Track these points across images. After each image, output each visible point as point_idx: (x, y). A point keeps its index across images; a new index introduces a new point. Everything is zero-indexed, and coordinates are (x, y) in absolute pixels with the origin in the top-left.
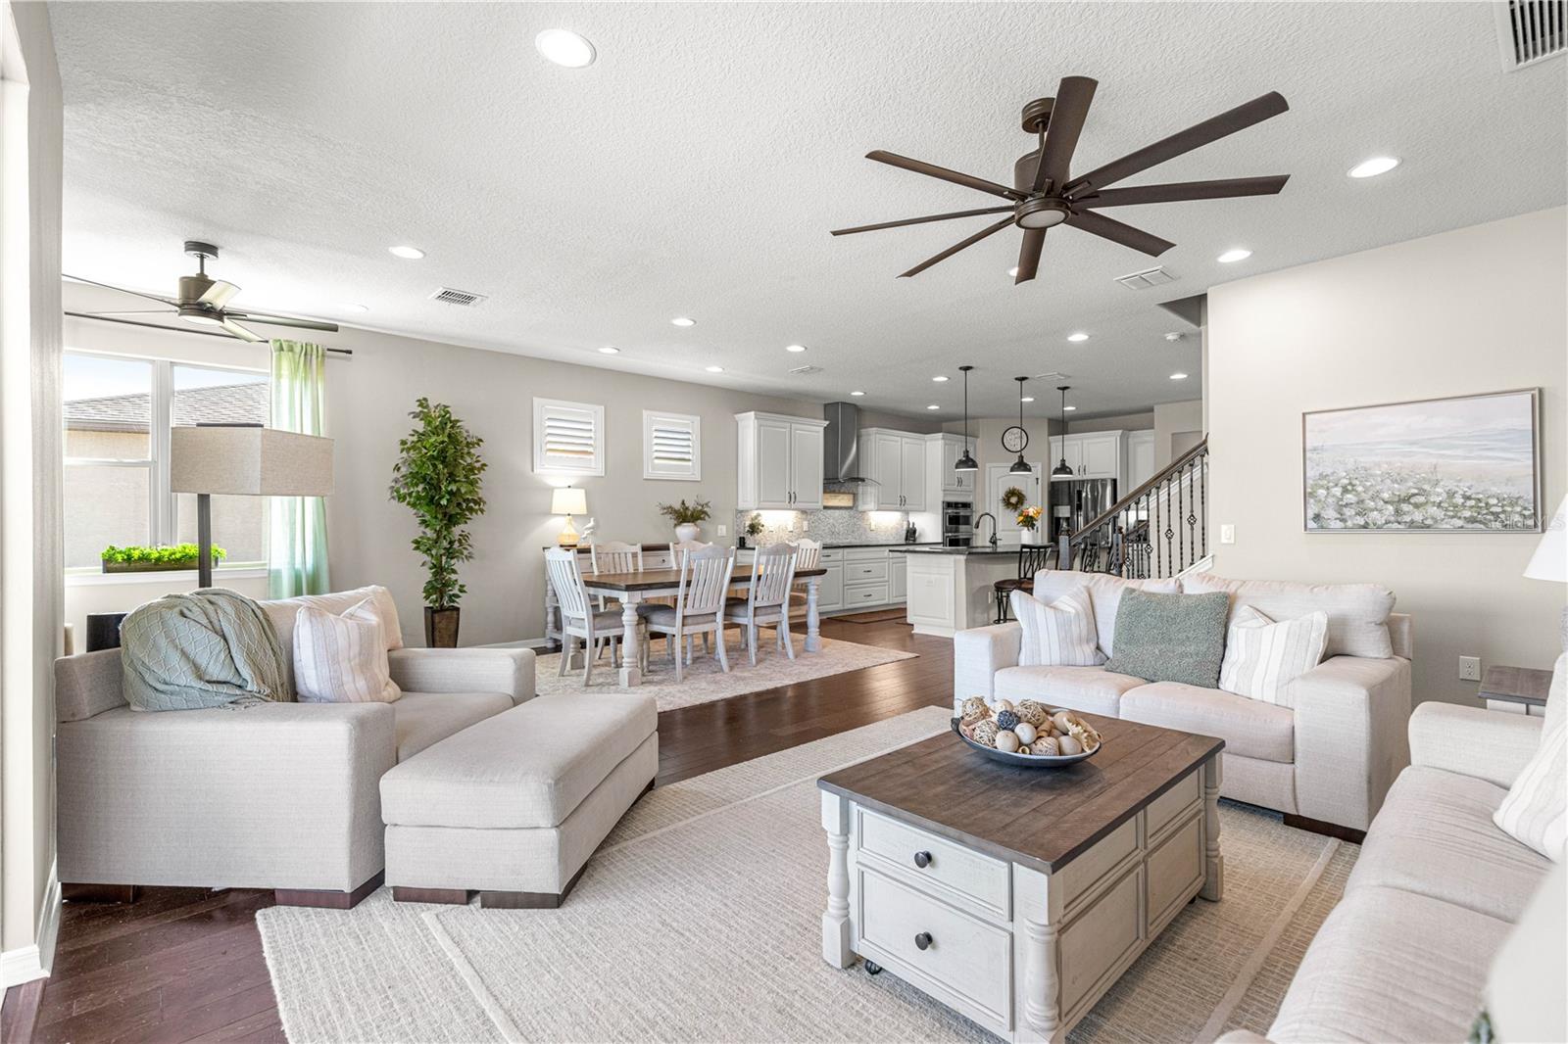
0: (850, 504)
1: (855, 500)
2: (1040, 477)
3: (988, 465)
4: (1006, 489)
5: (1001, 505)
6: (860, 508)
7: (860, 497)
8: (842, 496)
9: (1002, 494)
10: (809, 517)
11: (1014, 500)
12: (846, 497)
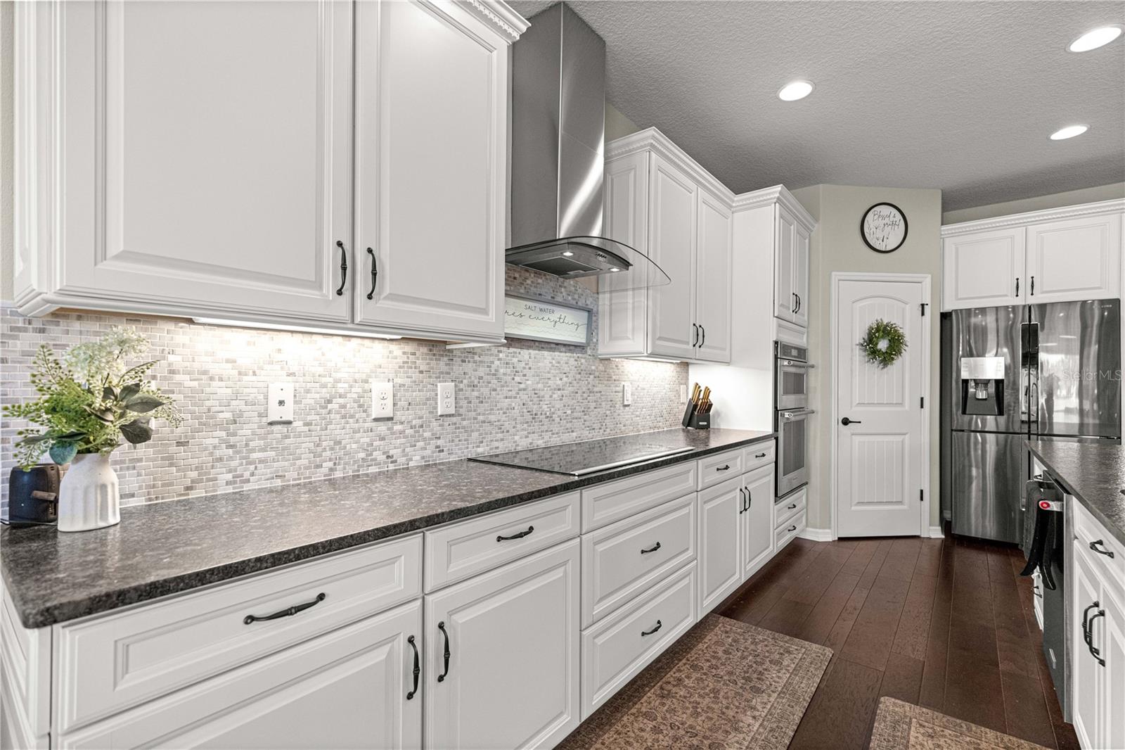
0: (579, 337)
1: (591, 327)
2: (927, 300)
3: (836, 275)
4: (870, 321)
5: (859, 355)
6: (602, 350)
7: (604, 323)
8: (559, 312)
9: (860, 335)
10: (458, 369)
11: (883, 345)
12: (569, 316)
